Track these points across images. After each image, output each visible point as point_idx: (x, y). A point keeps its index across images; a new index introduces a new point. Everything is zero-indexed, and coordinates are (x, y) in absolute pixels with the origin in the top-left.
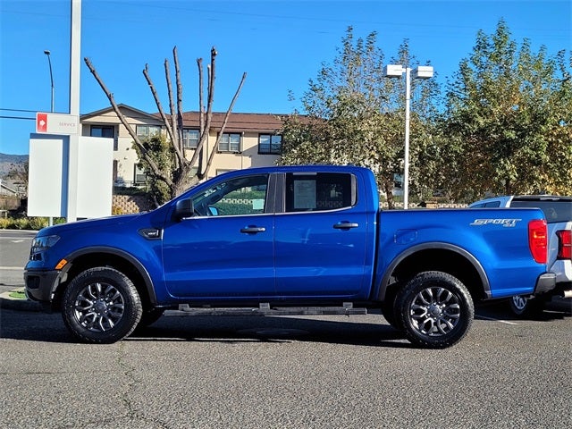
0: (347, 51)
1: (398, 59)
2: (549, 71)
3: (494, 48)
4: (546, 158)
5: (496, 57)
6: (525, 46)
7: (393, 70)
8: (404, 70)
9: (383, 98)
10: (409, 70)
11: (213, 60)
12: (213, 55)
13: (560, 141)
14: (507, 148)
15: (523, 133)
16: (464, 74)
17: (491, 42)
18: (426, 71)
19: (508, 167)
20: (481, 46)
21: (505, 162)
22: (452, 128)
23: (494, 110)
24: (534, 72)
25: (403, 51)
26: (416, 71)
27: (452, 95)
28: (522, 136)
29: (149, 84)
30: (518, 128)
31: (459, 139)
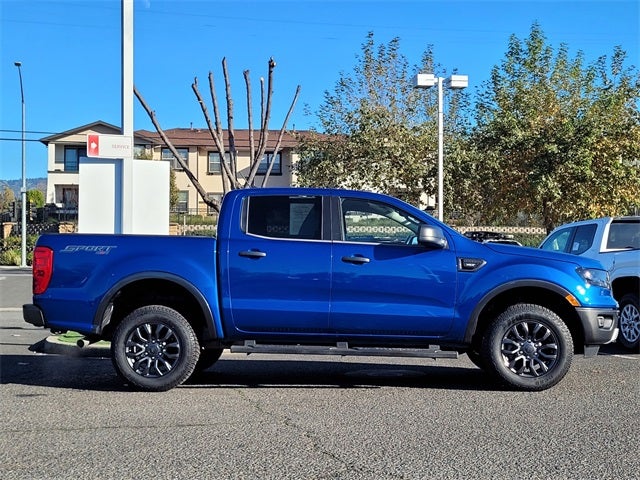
0: (369, 59)
1: (421, 67)
2: (590, 78)
3: (527, 54)
4: (589, 173)
5: (531, 65)
6: (562, 52)
7: (424, 79)
8: (436, 80)
9: (411, 110)
10: (441, 79)
11: (270, 72)
12: (271, 66)
13: (605, 155)
14: (548, 164)
15: (565, 147)
16: (496, 84)
17: (525, 47)
18: (459, 81)
19: (550, 185)
20: (514, 52)
21: (547, 179)
22: (485, 143)
23: (532, 122)
24: (571, 80)
25: (427, 58)
26: (449, 81)
27: (482, 106)
28: (565, 150)
29: (199, 99)
30: (559, 142)
31: (495, 154)
